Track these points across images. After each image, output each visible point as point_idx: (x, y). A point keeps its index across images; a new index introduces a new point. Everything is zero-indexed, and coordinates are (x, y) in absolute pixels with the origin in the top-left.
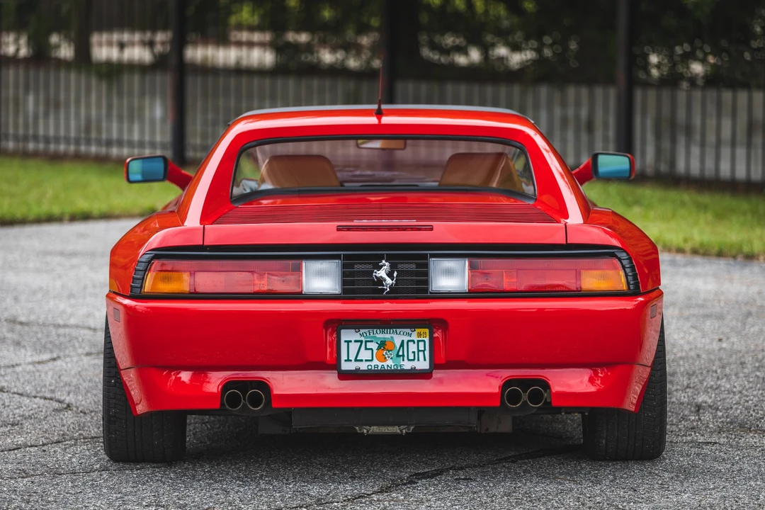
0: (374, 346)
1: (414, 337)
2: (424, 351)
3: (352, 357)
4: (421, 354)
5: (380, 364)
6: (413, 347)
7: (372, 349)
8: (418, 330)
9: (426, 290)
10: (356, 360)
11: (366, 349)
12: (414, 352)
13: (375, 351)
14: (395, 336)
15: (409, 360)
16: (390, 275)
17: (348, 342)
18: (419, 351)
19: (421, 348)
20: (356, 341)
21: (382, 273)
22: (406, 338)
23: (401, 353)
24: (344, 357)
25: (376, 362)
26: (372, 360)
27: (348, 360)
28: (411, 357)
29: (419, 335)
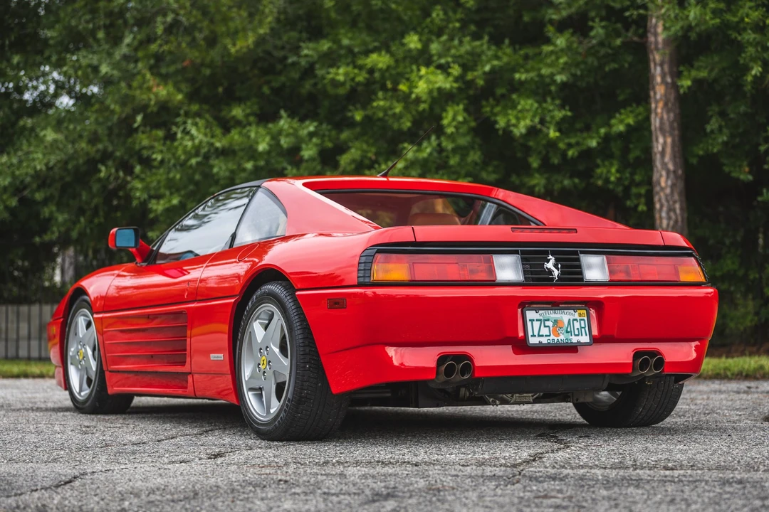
0: (550, 324)
1: (576, 316)
2: (584, 328)
3: (536, 333)
4: (583, 330)
5: (556, 339)
6: (577, 325)
7: (548, 326)
8: (579, 311)
9: (582, 279)
10: (539, 336)
11: (545, 326)
12: (578, 329)
13: (551, 328)
14: (563, 316)
15: (575, 335)
16: (556, 266)
17: (532, 321)
18: (581, 328)
19: (583, 326)
20: (537, 320)
21: (550, 265)
22: (572, 318)
23: (569, 330)
24: (530, 333)
25: (552, 337)
26: (550, 336)
27: (533, 336)
28: (577, 333)
29: (580, 315)
